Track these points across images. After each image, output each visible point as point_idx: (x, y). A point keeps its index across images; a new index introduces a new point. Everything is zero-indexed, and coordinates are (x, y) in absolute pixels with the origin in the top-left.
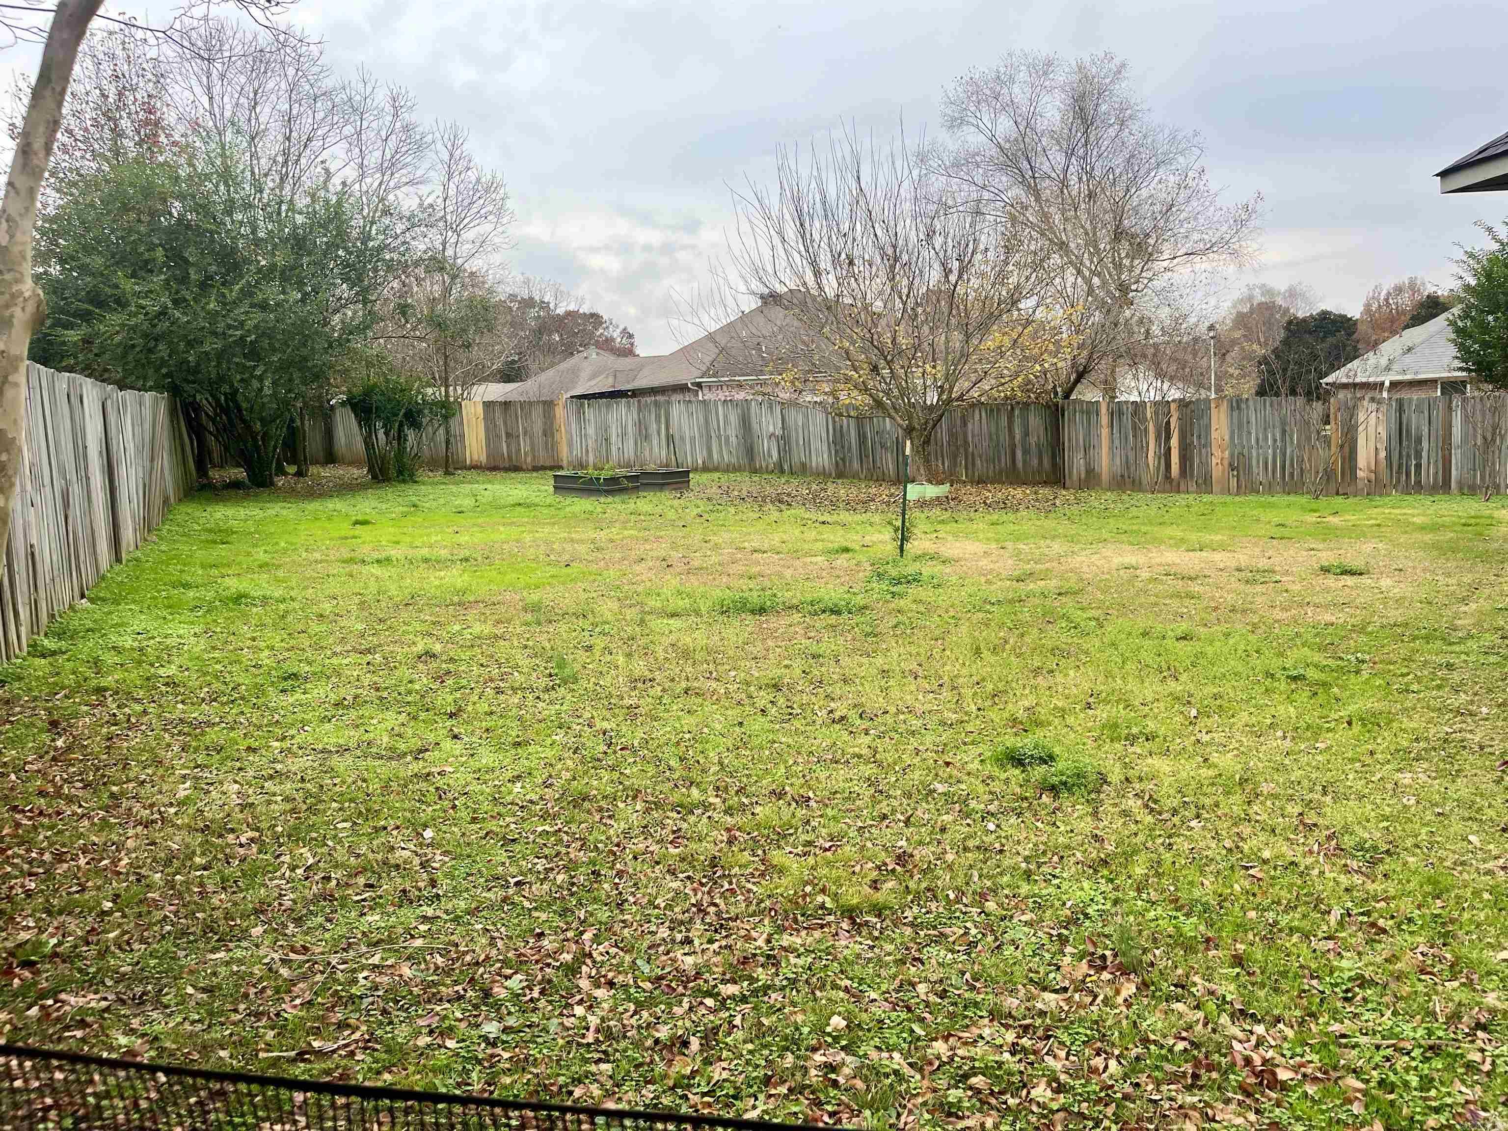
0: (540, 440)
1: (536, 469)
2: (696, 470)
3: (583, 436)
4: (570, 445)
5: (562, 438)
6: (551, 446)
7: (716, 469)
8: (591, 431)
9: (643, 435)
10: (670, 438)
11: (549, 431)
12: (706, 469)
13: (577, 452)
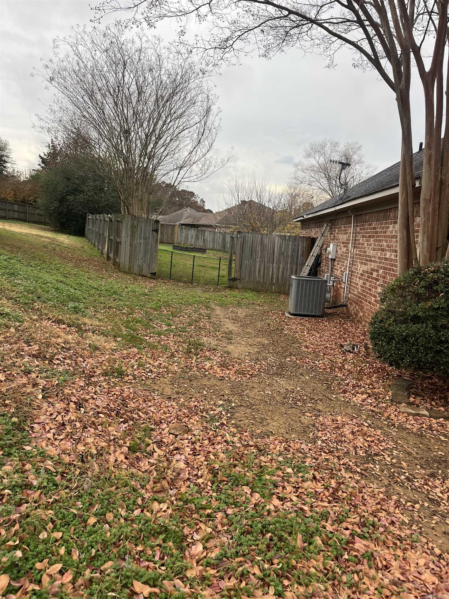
0: (169, 236)
1: (168, 243)
2: (209, 249)
3: (181, 236)
4: (178, 239)
5: (176, 236)
6: (173, 238)
7: (215, 250)
8: (184, 235)
9: (197, 238)
10: (204, 240)
11: (173, 234)
12: (212, 250)
13: (179, 240)
